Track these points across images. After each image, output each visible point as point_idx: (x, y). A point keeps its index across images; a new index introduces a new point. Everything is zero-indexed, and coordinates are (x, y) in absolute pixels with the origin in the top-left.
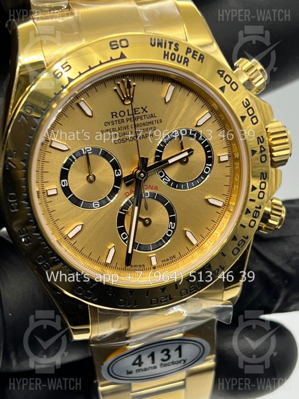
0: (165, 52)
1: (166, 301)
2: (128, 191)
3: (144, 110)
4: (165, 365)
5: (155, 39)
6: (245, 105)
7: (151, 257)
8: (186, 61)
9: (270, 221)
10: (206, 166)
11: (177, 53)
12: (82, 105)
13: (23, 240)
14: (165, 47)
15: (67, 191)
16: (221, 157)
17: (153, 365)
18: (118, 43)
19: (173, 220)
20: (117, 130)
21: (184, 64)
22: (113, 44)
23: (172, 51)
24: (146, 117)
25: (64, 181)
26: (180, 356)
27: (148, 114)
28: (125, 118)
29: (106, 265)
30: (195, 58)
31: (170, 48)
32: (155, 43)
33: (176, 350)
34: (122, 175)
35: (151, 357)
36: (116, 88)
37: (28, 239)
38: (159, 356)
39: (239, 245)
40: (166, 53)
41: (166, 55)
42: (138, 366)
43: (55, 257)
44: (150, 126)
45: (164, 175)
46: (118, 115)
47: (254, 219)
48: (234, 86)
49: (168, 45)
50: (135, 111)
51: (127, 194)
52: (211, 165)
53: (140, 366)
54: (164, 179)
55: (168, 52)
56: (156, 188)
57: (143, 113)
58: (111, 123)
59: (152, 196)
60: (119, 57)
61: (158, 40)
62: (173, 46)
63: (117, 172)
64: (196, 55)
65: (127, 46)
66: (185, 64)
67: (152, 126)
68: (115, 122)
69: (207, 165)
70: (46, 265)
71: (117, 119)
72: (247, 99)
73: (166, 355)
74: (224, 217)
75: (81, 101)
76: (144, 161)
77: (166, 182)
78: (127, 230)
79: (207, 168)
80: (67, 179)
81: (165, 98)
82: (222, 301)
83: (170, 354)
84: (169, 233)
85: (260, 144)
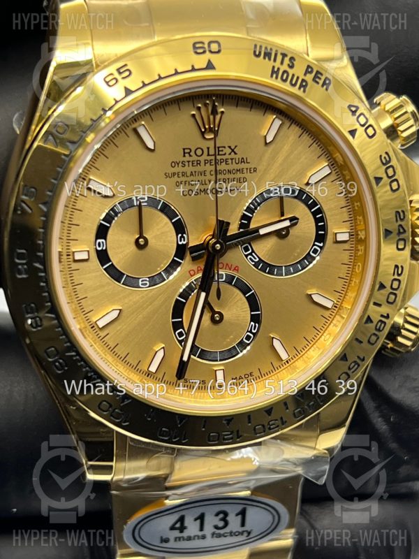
0: (274, 67)
1: (232, 438)
2: (195, 268)
3: (233, 150)
4: (219, 536)
5: (261, 47)
6: (384, 161)
7: (216, 371)
8: (304, 85)
9: (400, 339)
10: (314, 245)
11: (291, 72)
12: (142, 131)
13: (29, 321)
14: (275, 60)
15: (103, 256)
16: (338, 235)
17: (200, 534)
18: (206, 46)
19: (256, 319)
20: (188, 174)
21: (300, 88)
22: (198, 45)
23: (285, 67)
24: (234, 160)
25: (100, 241)
26: (243, 524)
27: (237, 157)
28: (202, 159)
29: (149, 374)
30: (318, 83)
31: (282, 63)
32: (260, 53)
33: (237, 515)
34: (188, 243)
35: (198, 521)
36: (194, 112)
37: (36, 322)
38: (211, 521)
39: (349, 369)
40: (276, 69)
41: (274, 72)
42: (178, 531)
43: (74, 354)
44: (239, 175)
45: (250, 251)
46: (192, 153)
47: (377, 333)
48: (370, 131)
49: (279, 58)
50: (219, 151)
51: (192, 273)
52: (321, 245)
53: (181, 532)
54: (249, 257)
55: (278, 69)
56: (236, 269)
57: (230, 154)
58: (180, 164)
59: (230, 280)
60: (205, 66)
61: (266, 48)
62: (287, 61)
63: (181, 238)
64: (320, 79)
65: (219, 52)
66: (302, 89)
67: (242, 176)
68: (187, 164)
69: (316, 243)
70: (59, 362)
71: (191, 159)
72: (387, 153)
73: (221, 520)
74: (332, 324)
75: (140, 125)
76: (222, 226)
77: (253, 261)
78: (186, 326)
79: (315, 249)
80: (106, 239)
81: (265, 137)
82: (315, 449)
83: (228, 518)
84: (248, 338)
85: (400, 223)
